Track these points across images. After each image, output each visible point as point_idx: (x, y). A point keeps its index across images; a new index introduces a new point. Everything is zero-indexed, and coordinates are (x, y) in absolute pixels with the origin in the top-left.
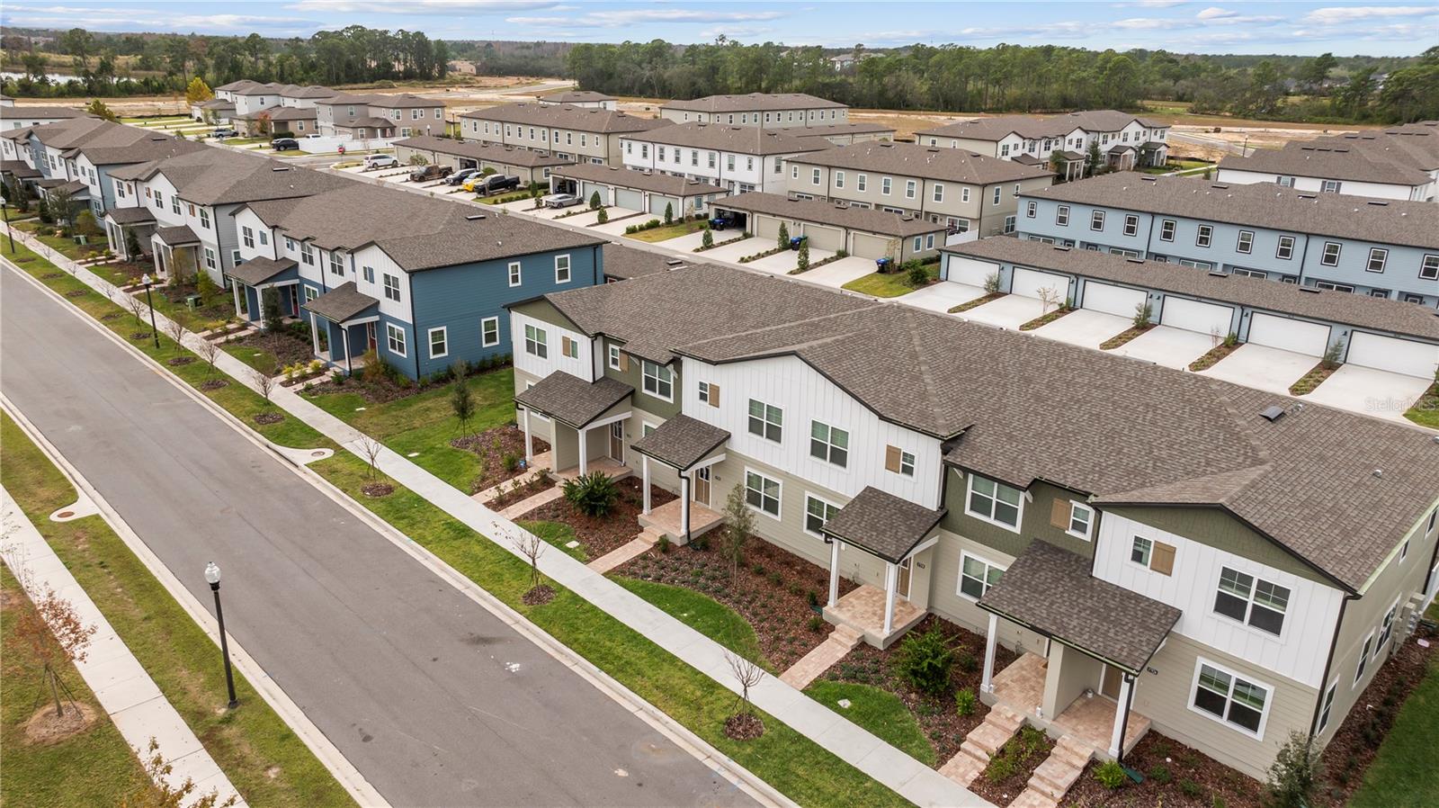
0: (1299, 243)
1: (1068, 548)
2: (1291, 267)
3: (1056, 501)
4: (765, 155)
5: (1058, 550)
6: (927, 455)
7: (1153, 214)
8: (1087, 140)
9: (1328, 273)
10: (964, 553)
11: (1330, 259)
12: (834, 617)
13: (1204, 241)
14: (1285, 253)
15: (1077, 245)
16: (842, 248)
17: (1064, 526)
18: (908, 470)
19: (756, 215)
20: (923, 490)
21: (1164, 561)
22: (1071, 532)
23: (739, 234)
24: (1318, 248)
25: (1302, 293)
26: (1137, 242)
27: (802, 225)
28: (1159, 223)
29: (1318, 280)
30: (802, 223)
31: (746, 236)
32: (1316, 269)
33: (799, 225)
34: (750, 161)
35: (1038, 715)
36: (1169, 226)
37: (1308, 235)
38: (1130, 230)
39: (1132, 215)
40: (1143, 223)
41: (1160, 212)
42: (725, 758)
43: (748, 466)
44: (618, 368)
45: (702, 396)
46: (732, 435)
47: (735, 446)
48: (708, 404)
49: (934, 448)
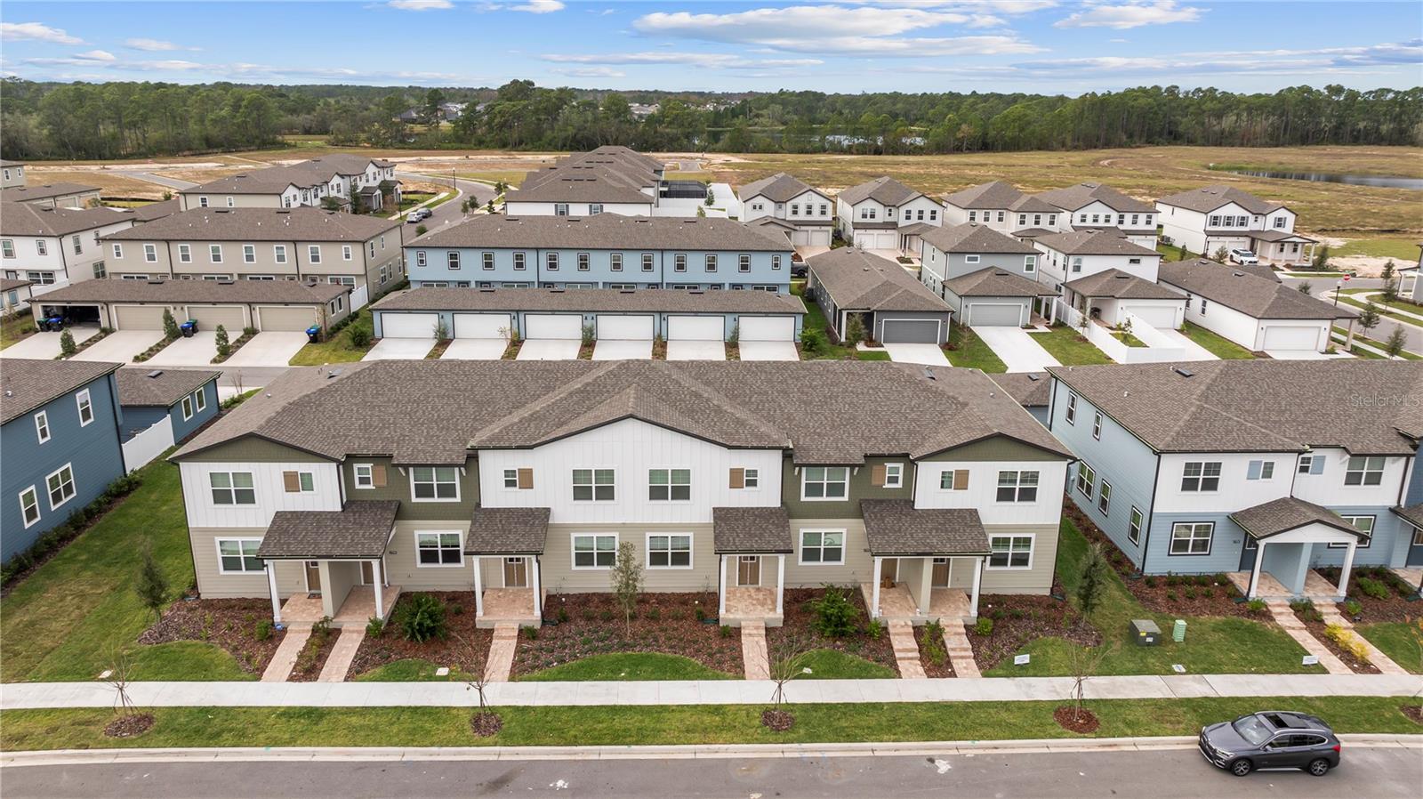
0: (657, 257)
1: (886, 498)
2: (653, 277)
3: (874, 467)
4: (63, 236)
5: (881, 502)
6: (768, 466)
7: (538, 249)
8: (345, 184)
9: (680, 278)
10: (802, 531)
11: (680, 267)
12: (735, 620)
13: (584, 266)
14: (648, 267)
15: (473, 285)
16: (247, 324)
17: (880, 483)
18: (752, 483)
19: (113, 308)
20: (767, 494)
21: (961, 481)
22: (887, 486)
23: (95, 332)
24: (670, 259)
25: (622, 295)
26: (528, 274)
27: (186, 309)
28: (543, 256)
29: (673, 284)
30: (186, 307)
31: (107, 332)
32: (673, 276)
33: (182, 308)
34: (40, 244)
35: (918, 615)
36: (552, 258)
37: (662, 251)
38: (520, 265)
39: (519, 252)
40: (530, 258)
41: (543, 246)
42: (795, 745)
43: (576, 531)
44: (371, 487)
45: (510, 484)
46: (553, 508)
47: (557, 518)
48: (516, 489)
49: (776, 458)
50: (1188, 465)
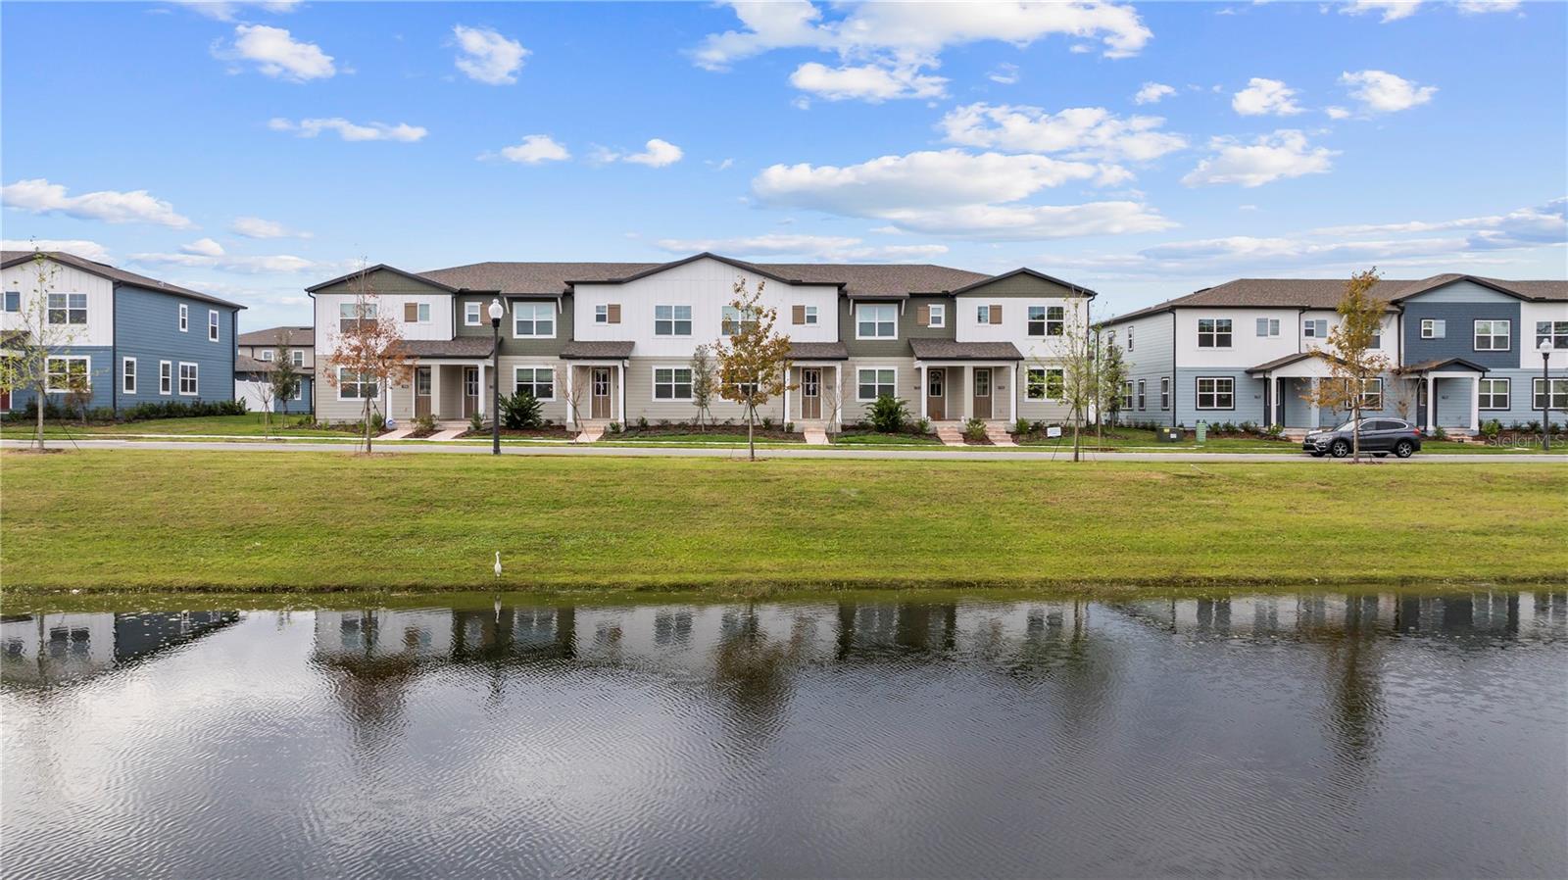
1: (932, 337)
3: (919, 307)
5: (928, 341)
6: (826, 304)
10: (859, 368)
17: (926, 324)
18: (812, 319)
20: (826, 330)
21: (996, 315)
22: (931, 326)
43: (655, 364)
44: (478, 324)
45: (600, 318)
46: (637, 343)
47: (640, 351)
48: (606, 323)
49: (831, 296)
50: (1201, 323)
